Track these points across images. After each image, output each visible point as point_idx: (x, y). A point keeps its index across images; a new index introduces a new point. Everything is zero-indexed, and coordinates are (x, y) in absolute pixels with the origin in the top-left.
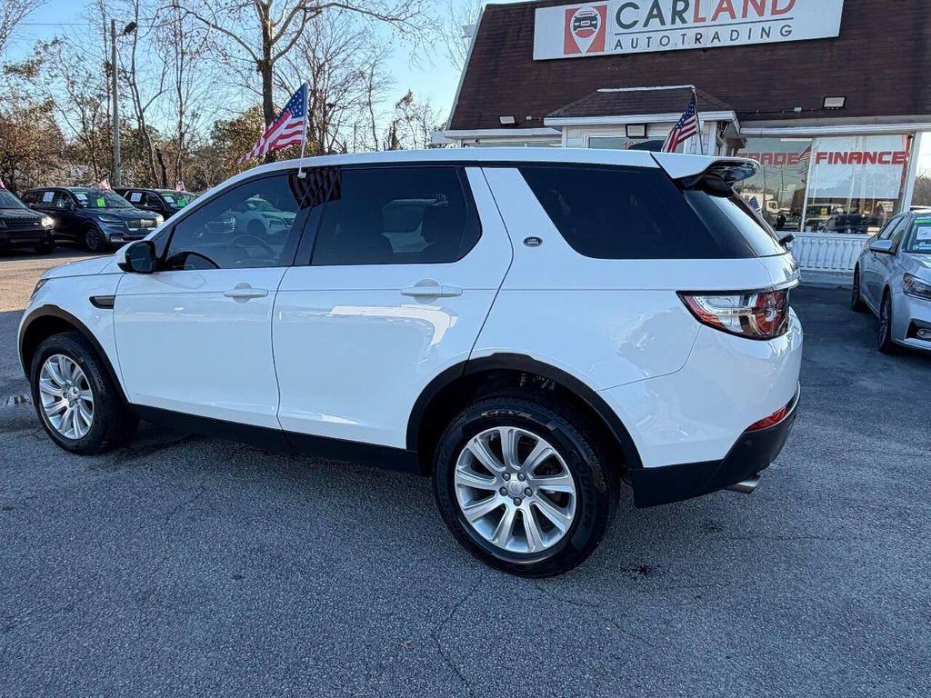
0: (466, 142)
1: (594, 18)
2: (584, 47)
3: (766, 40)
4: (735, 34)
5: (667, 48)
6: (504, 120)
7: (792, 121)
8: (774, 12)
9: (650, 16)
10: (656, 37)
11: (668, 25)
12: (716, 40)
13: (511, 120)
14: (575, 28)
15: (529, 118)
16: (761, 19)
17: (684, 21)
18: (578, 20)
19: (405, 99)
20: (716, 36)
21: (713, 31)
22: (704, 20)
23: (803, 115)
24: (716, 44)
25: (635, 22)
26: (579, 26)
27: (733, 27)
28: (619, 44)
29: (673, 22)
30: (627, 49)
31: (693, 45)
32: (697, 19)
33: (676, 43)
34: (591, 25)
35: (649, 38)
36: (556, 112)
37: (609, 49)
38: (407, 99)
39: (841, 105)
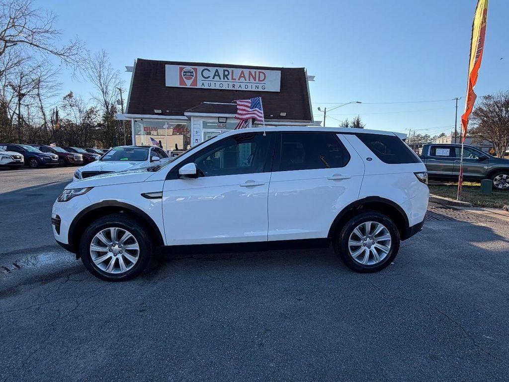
0: (136, 120)
1: (192, 73)
2: (189, 84)
3: (257, 90)
4: (247, 86)
5: (223, 88)
6: (156, 111)
7: (270, 120)
8: (259, 80)
9: (215, 75)
10: (218, 84)
11: (222, 80)
12: (240, 88)
13: (160, 111)
14: (184, 75)
15: (167, 111)
16: (255, 82)
17: (228, 79)
18: (184, 72)
19: (69, 95)
20: (240, 86)
21: (239, 84)
22: (235, 79)
23: (273, 118)
24: (240, 89)
25: (209, 77)
26: (186, 75)
27: (246, 84)
28: (203, 84)
29: (224, 79)
30: (206, 87)
31: (232, 88)
32: (232, 79)
33: (225, 87)
34: (191, 75)
35: (215, 84)
36: (188, 110)
37: (199, 86)
38: (70, 96)
39: (285, 115)
